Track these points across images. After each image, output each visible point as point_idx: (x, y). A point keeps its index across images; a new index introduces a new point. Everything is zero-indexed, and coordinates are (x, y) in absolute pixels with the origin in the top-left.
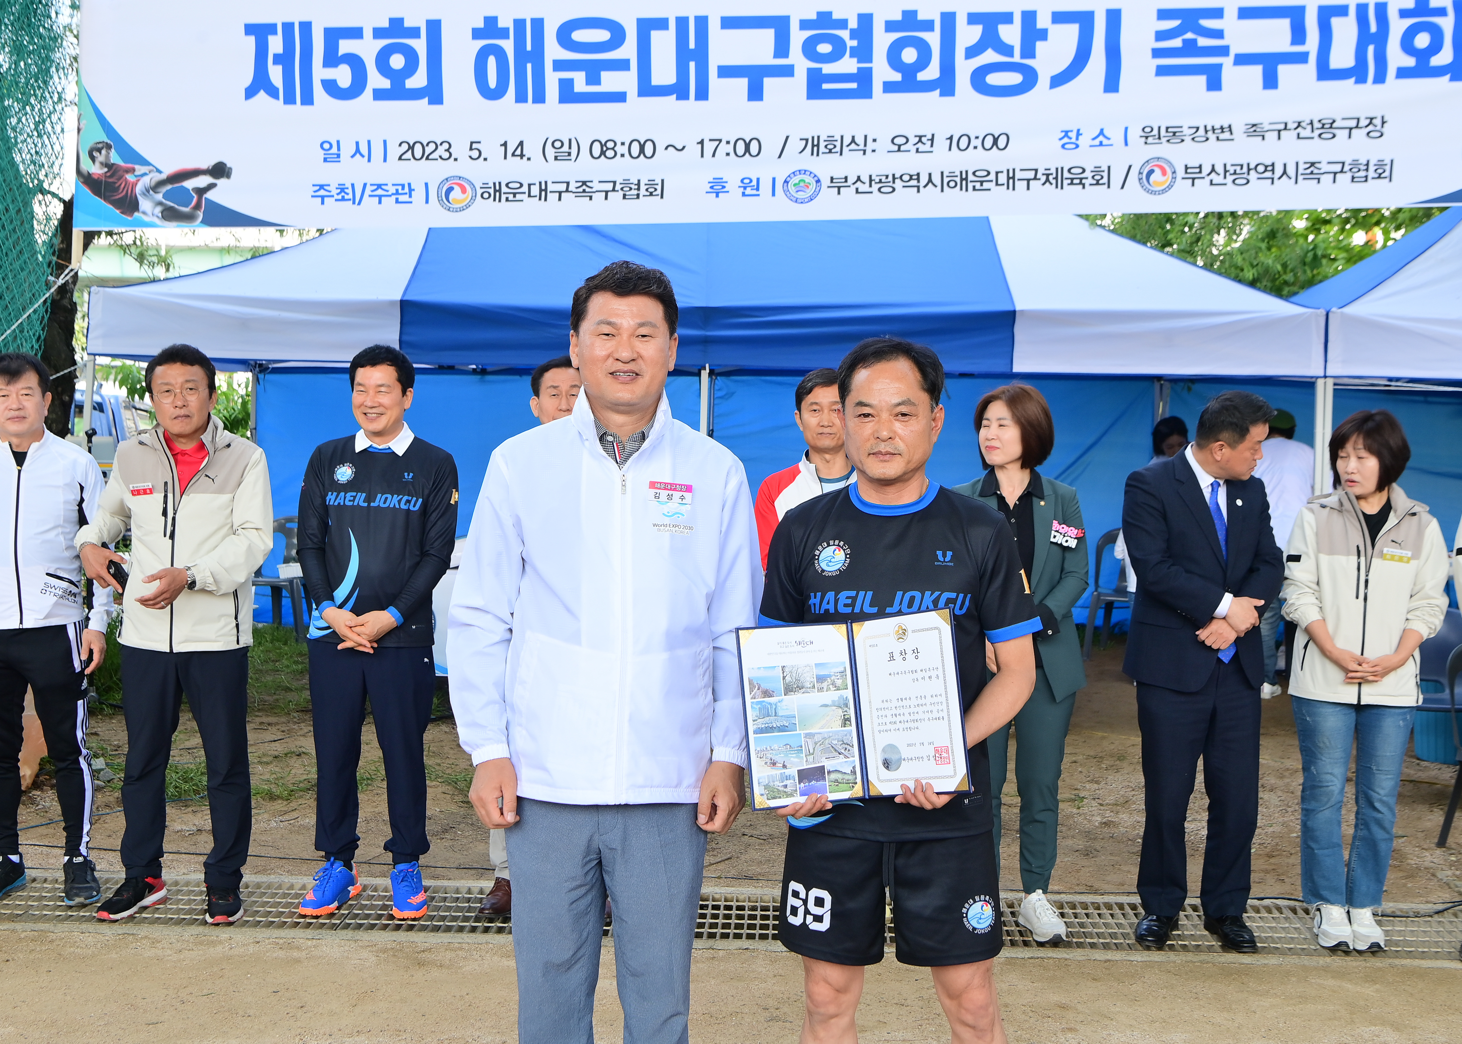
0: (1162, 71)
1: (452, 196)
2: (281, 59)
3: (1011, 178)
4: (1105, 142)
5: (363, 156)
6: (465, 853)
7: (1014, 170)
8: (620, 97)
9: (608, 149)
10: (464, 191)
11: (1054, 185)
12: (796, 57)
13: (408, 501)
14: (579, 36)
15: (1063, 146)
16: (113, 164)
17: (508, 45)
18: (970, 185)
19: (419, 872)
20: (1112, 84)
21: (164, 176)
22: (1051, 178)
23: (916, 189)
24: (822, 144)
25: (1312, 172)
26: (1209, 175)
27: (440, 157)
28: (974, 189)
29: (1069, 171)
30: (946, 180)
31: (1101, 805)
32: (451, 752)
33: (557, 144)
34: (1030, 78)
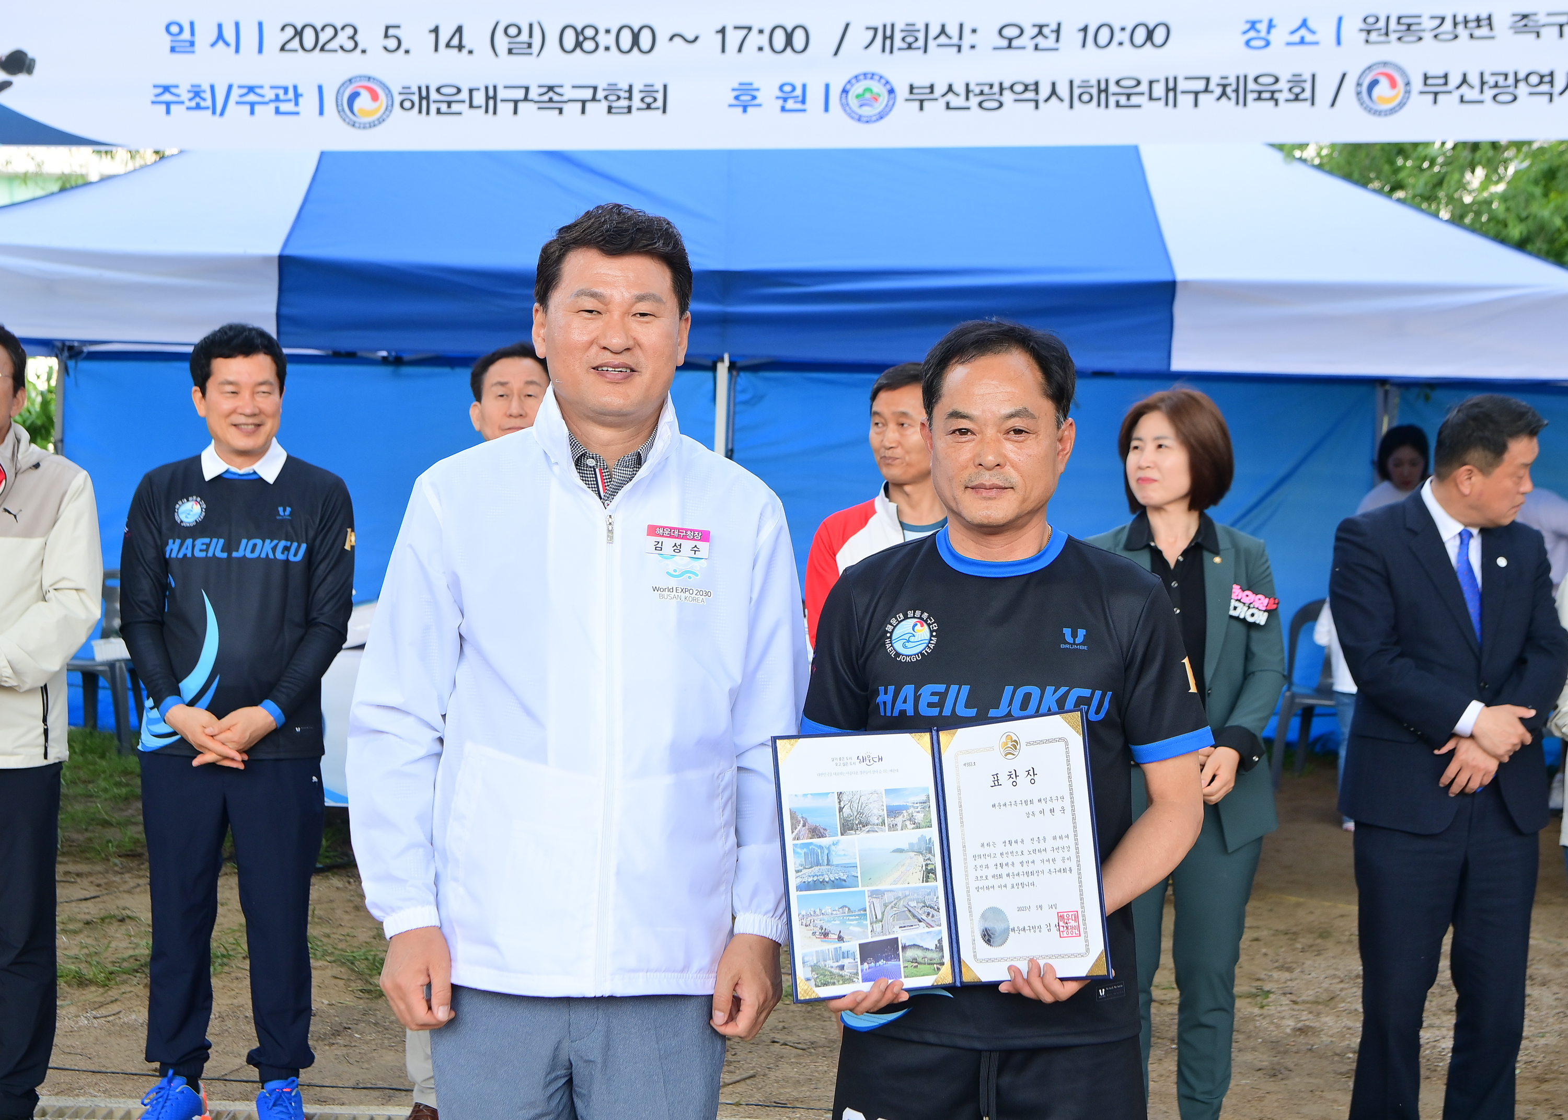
1: (357, 104)
3: (1171, 89)
4: (1309, 37)
5: (227, 44)
6: (366, 1065)
7: (1175, 78)
9: (585, 39)
10: (375, 97)
11: (1234, 101)
13: (287, 549)
15: (1247, 43)
18: (1112, 100)
19: (298, 1094)
22: (1229, 90)
23: (1032, 104)
24: (898, 36)
26: (1458, 87)
27: (342, 47)
28: (1118, 105)
29: (1256, 80)
30: (1077, 92)
31: (1295, 1002)
32: (346, 917)
33: (513, 31)
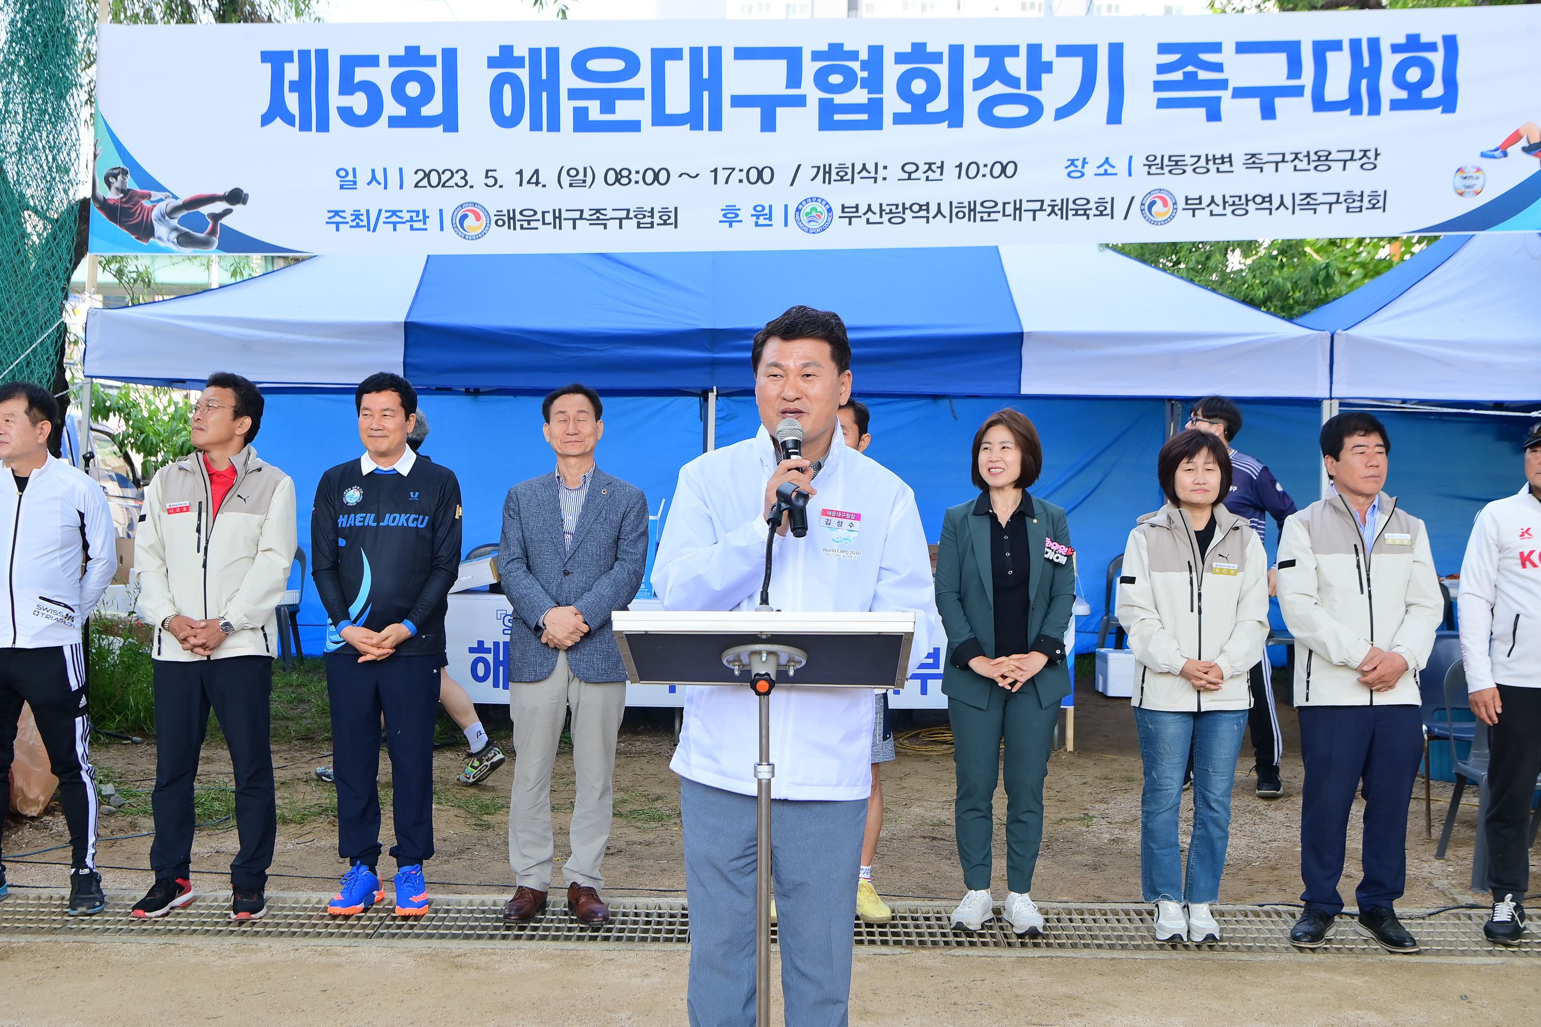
0: (1163, 104)
1: (466, 223)
2: (300, 86)
3: (1018, 209)
4: (1110, 170)
5: (379, 184)
7: (1021, 201)
8: (633, 126)
9: (622, 177)
10: (478, 218)
11: (1059, 216)
12: (809, 88)
13: (416, 520)
14: (594, 65)
15: (1070, 175)
16: (129, 190)
17: (523, 74)
18: (979, 217)
20: (1114, 116)
21: (179, 202)
22: (1056, 208)
23: (925, 220)
24: (834, 172)
25: (1308, 201)
26: (1208, 206)
27: (456, 184)
28: (982, 219)
29: (1074, 202)
30: (955, 211)
33: (573, 173)
34: (1036, 110)
